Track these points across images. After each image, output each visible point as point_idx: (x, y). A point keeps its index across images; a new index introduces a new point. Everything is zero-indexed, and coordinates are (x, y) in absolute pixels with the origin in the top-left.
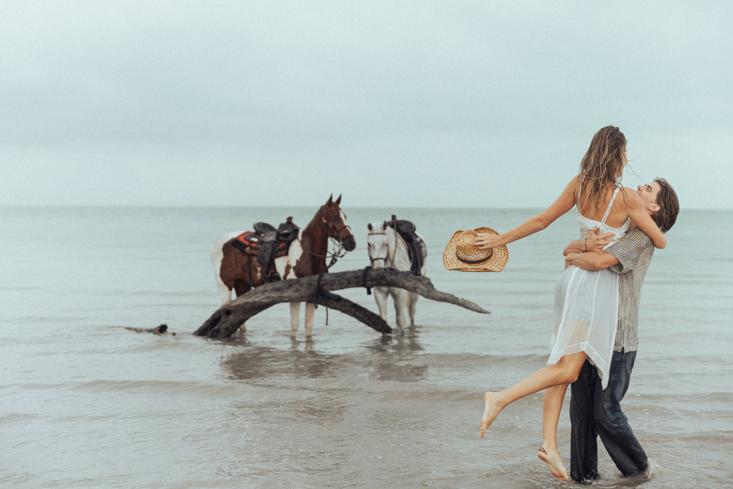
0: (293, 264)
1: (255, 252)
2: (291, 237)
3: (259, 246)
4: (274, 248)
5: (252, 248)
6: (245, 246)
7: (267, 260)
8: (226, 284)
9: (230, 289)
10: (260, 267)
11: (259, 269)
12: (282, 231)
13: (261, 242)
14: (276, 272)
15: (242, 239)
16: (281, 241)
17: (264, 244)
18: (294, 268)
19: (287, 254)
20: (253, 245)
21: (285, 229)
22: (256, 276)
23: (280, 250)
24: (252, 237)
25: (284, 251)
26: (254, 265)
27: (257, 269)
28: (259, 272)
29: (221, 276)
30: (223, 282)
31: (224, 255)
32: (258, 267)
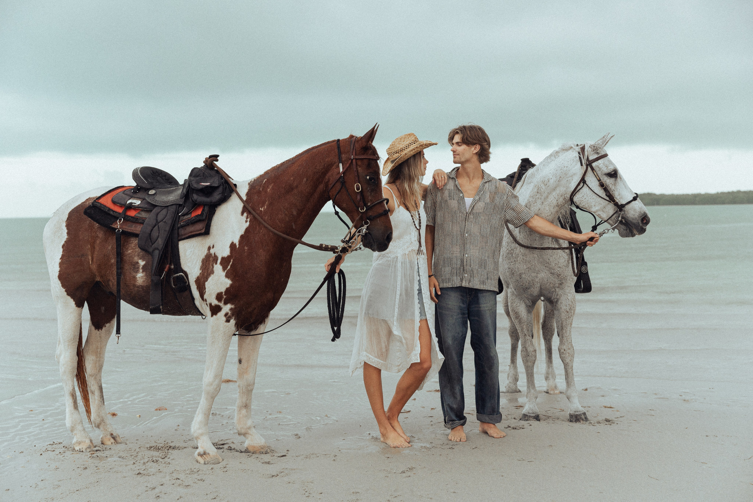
0: (223, 251)
1: (137, 229)
2: (216, 196)
3: (144, 215)
4: (176, 218)
5: (127, 219)
6: (116, 218)
7: (160, 243)
8: (70, 293)
9: (79, 305)
10: (143, 259)
11: (142, 263)
12: (198, 182)
13: (150, 207)
14: (178, 268)
15: (107, 202)
16: (196, 205)
17: (155, 210)
18: (225, 262)
19: (207, 232)
20: (132, 213)
21: (205, 180)
22: (135, 278)
23: (193, 222)
24: (131, 197)
25: (200, 227)
26: (131, 257)
27: (138, 263)
28: (141, 271)
29: (60, 277)
30: (64, 290)
31: (68, 233)
32: (140, 259)
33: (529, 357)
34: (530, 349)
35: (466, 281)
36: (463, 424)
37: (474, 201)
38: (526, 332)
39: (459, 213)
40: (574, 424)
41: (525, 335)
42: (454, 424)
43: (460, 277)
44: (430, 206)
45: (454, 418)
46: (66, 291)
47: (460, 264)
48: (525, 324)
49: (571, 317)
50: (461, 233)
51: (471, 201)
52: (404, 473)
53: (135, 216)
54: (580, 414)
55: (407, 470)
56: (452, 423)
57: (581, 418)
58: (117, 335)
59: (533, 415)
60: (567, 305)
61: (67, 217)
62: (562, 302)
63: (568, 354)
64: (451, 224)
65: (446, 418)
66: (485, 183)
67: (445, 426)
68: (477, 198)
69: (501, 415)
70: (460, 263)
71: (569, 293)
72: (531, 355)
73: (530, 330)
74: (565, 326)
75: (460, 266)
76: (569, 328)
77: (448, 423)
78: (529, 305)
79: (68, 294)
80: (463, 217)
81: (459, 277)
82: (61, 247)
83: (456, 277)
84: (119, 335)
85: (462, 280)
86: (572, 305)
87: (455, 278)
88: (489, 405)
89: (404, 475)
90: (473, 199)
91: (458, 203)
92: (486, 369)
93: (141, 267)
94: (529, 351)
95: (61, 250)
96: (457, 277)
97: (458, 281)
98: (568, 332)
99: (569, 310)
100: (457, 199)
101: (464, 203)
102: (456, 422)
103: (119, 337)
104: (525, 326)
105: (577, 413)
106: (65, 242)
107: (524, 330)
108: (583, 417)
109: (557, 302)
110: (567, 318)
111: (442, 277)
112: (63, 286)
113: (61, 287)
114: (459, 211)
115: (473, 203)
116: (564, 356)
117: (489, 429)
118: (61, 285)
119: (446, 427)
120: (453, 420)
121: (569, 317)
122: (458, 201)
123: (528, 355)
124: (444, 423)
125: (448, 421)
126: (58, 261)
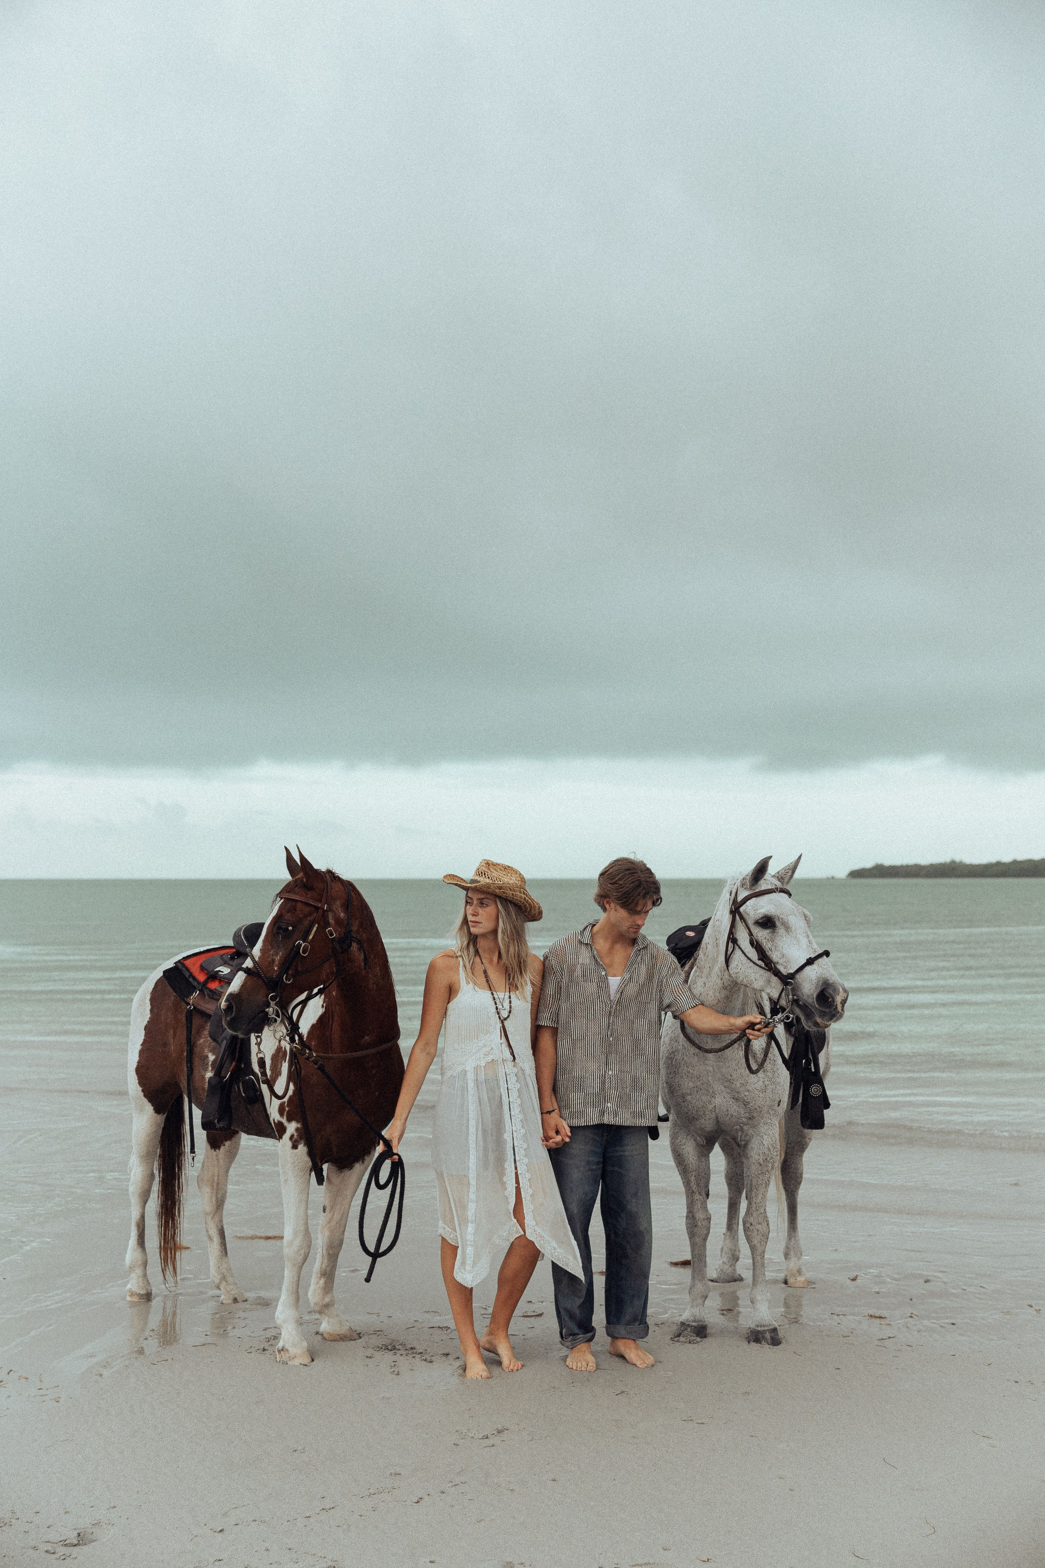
6: (194, 988)
8: (148, 1094)
15: (195, 967)
20: (213, 986)
24: (222, 963)
26: (202, 1048)
27: (207, 1057)
28: (210, 1068)
29: (138, 1070)
30: (141, 1089)
31: (151, 1011)
32: (211, 1052)
33: (696, 1228)
34: (700, 1215)
35: (609, 1115)
36: (590, 1340)
37: (622, 982)
38: (694, 1187)
39: (599, 1003)
40: (754, 1345)
41: (693, 1192)
42: (575, 1340)
43: (599, 1109)
44: (552, 993)
45: (576, 1331)
46: (143, 1091)
47: (599, 1088)
48: (694, 1175)
49: (767, 1173)
50: (602, 1037)
51: (619, 982)
52: (487, 1438)
53: (215, 989)
54: (764, 1331)
55: (494, 1434)
56: (573, 1339)
57: (764, 1337)
58: (192, 1155)
59: (694, 1324)
60: (761, 1154)
61: (153, 987)
62: (753, 1146)
63: (756, 1233)
64: (584, 1023)
65: (563, 1331)
66: (639, 950)
67: (561, 1343)
68: (627, 976)
69: (648, 1327)
70: (598, 1085)
71: (765, 1134)
72: (701, 1225)
73: (702, 1185)
74: (755, 1186)
75: (599, 1090)
76: (761, 1190)
77: (566, 1339)
78: (702, 1143)
79: (145, 1096)
80: (606, 1010)
81: (596, 1109)
82: (143, 1028)
83: (592, 1109)
84: (194, 1155)
85: (602, 1113)
86: (768, 1154)
87: (589, 1110)
88: (629, 1312)
89: (487, 1442)
90: (620, 978)
91: (598, 987)
92: (629, 1251)
93: (210, 1063)
94: (697, 1218)
95: (143, 1032)
96: (594, 1109)
97: (597, 1114)
98: (760, 1196)
99: (764, 1161)
100: (596, 980)
101: (608, 986)
102: (580, 1336)
103: (193, 1157)
104: (693, 1178)
105: (759, 1329)
106: (148, 1022)
107: (692, 1184)
108: (768, 1335)
109: (746, 1145)
110: (759, 1174)
111: (570, 1108)
112: (141, 1083)
113: (138, 1085)
114: (598, 1000)
115: (621, 985)
116: (750, 1233)
117: (628, 1351)
118: (137, 1081)
119: (563, 1345)
120: (574, 1335)
121: (762, 1173)
122: (597, 984)
123: (696, 1226)
124: (559, 1339)
125: (565, 1336)
126: (138, 1047)
